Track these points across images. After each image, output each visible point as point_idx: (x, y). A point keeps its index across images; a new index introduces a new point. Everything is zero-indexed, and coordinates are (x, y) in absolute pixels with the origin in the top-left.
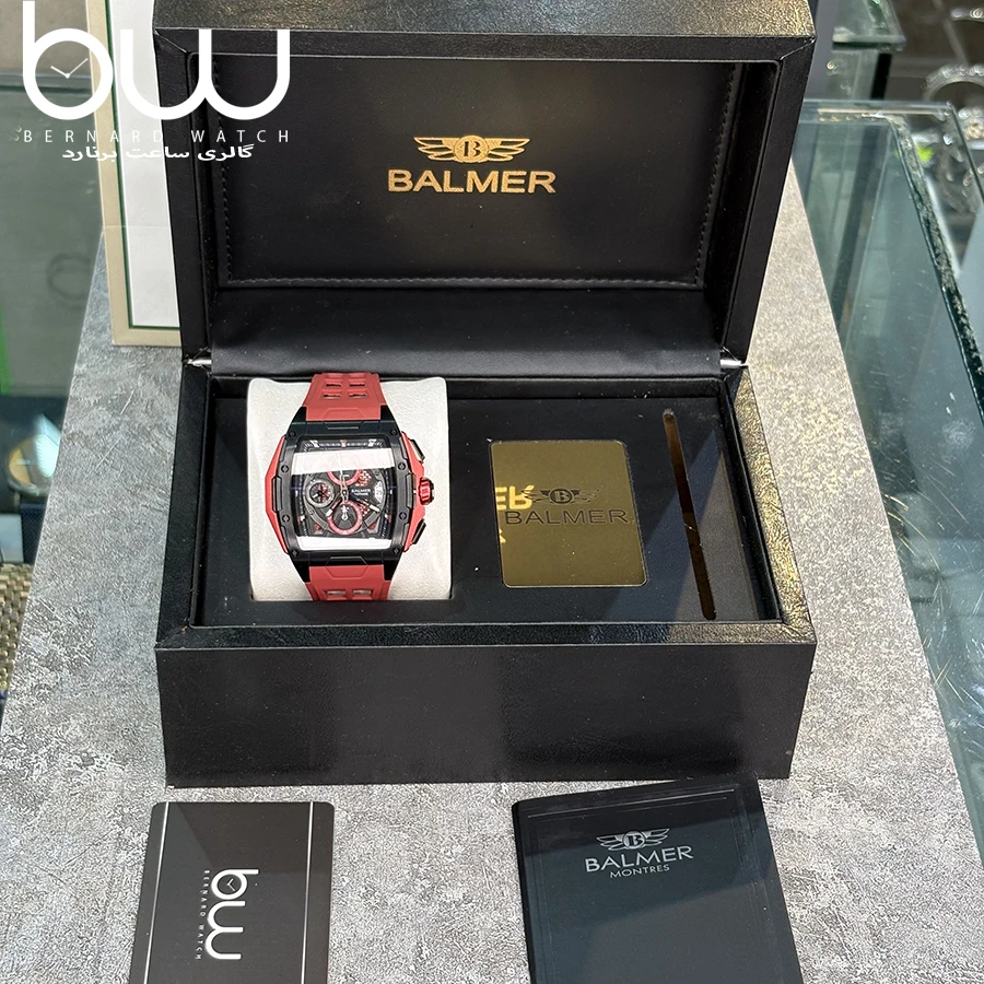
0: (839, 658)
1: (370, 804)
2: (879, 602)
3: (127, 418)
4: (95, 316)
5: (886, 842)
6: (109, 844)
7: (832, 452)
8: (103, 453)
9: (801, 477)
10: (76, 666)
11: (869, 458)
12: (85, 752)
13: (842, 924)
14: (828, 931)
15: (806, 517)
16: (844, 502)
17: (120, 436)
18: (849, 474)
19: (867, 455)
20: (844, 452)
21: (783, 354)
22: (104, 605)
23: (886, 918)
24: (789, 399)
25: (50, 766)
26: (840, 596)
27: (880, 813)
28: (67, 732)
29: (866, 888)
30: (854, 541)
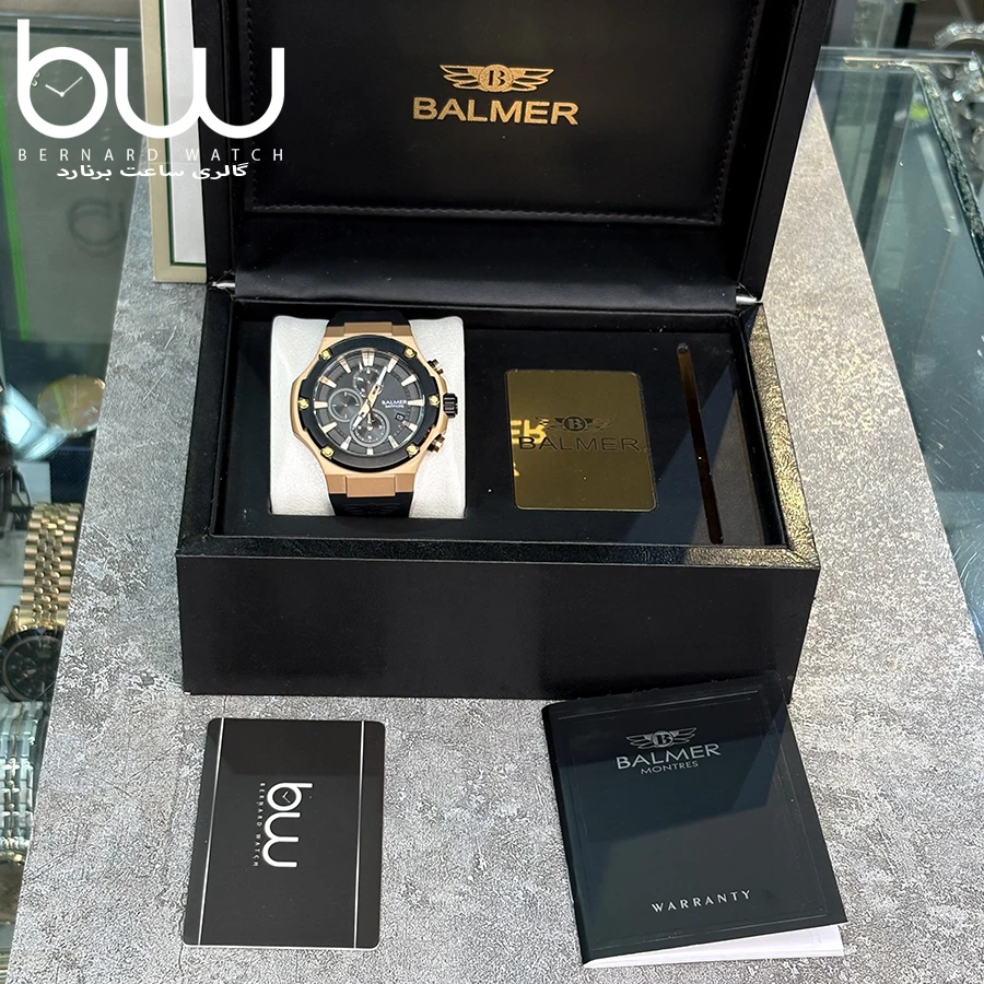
0: (878, 590)
1: (424, 723)
2: (916, 536)
3: (170, 353)
4: (135, 254)
5: (926, 763)
6: (172, 760)
7: (868, 391)
8: (149, 386)
9: (836, 416)
10: (132, 591)
11: (904, 397)
12: (145, 672)
13: (887, 841)
14: (873, 847)
15: (843, 454)
16: (880, 440)
17: (165, 370)
18: (884, 412)
19: (901, 394)
20: (879, 391)
21: (816, 295)
22: (157, 533)
23: (929, 835)
24: (823, 340)
25: (111, 686)
26: (878, 530)
27: (920, 736)
28: (126, 654)
29: (909, 807)
30: (891, 477)
